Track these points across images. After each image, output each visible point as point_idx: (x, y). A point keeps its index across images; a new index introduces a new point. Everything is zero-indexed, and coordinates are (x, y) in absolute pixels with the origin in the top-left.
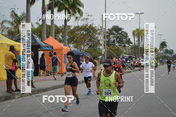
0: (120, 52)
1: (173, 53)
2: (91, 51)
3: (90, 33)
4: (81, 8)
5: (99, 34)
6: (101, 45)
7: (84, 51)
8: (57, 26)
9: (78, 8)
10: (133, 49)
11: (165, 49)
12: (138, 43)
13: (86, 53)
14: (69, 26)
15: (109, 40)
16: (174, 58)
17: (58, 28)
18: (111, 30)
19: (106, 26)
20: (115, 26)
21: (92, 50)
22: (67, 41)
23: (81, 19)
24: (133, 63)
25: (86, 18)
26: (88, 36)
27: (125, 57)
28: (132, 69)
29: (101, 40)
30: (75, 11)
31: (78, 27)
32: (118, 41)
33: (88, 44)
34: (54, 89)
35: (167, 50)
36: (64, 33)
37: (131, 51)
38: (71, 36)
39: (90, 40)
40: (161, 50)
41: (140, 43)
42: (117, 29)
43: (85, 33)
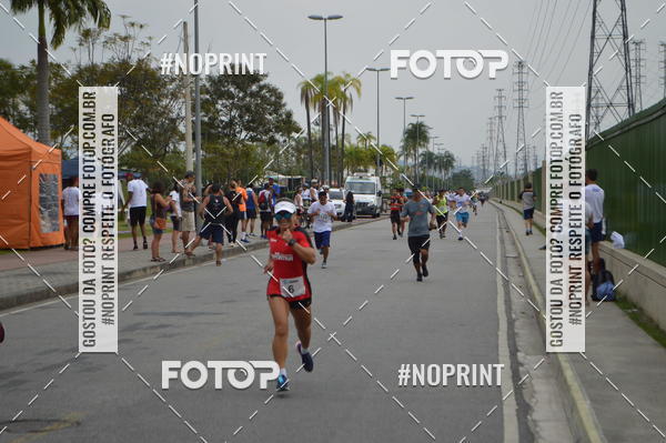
0: (256, 163)
1: (452, 167)
3: (139, 92)
5: (172, 94)
8: (9, 67)
10: (306, 154)
11: (421, 151)
12: (323, 130)
13: (125, 168)
14: (58, 66)
15: (213, 119)
16: (455, 184)
17: (13, 73)
18: (220, 80)
22: (47, 124)
23: (103, 39)
24: (301, 204)
25: (123, 35)
26: (130, 104)
29: (183, 118)
30: (78, 8)
31: (92, 69)
32: (248, 122)
35: (431, 154)
36: (37, 93)
37: (298, 160)
38: (66, 105)
39: (139, 120)
40: (408, 156)
41: (329, 129)
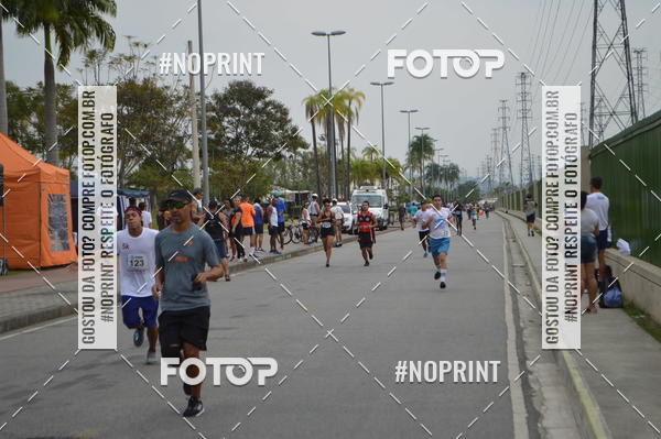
0: (264, 178)
1: (458, 178)
2: (151, 179)
3: (146, 111)
4: (106, 17)
6: (190, 155)
7: (125, 182)
8: (17, 89)
9: (97, 18)
10: (312, 168)
11: (426, 163)
12: (329, 145)
13: (133, 187)
14: (66, 87)
15: (219, 136)
17: (21, 96)
18: (225, 97)
19: (206, 85)
20: (239, 84)
21: (155, 175)
23: (108, 60)
24: (309, 218)
25: (128, 55)
26: (137, 123)
27: (283, 196)
28: (309, 243)
29: (190, 136)
30: (83, 29)
32: (255, 138)
33: (139, 154)
34: (13, 328)
35: (436, 166)
36: (45, 115)
37: (304, 175)
39: (146, 139)
40: (413, 168)
41: (335, 144)
42: (245, 93)
43: (126, 112)
